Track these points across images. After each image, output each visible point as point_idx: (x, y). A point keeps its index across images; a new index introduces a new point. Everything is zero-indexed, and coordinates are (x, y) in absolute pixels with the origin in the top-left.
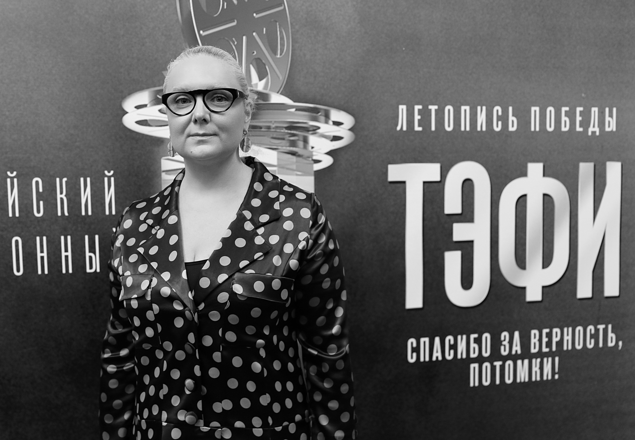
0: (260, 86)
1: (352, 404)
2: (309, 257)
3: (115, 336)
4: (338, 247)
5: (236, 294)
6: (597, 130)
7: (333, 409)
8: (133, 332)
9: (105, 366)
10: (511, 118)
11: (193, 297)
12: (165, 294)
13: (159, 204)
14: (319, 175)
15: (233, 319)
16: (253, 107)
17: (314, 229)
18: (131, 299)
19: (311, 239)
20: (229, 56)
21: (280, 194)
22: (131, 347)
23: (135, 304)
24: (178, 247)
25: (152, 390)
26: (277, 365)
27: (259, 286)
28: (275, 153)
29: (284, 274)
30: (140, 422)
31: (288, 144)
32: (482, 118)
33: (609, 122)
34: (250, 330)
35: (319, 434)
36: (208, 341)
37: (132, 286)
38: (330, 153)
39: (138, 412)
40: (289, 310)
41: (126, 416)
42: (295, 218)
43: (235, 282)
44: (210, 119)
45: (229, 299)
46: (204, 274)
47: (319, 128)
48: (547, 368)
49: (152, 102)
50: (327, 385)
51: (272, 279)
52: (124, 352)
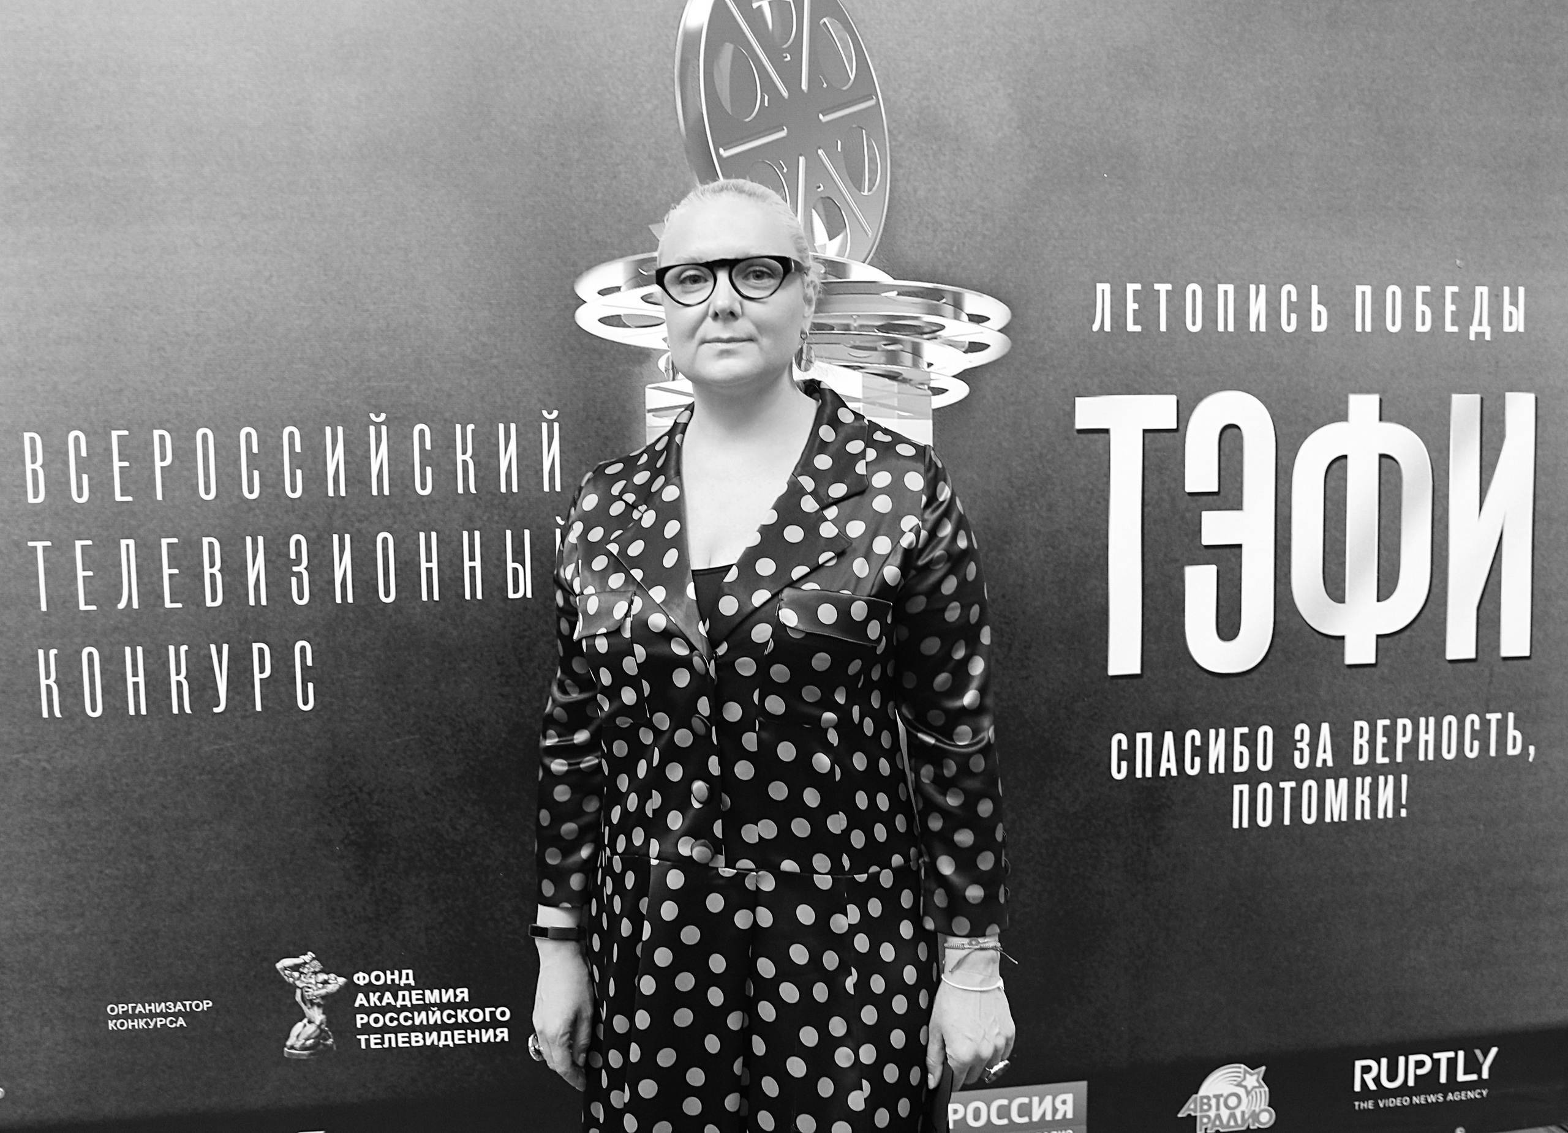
0: (831, 249)
1: (999, 837)
2: (920, 563)
3: (565, 706)
4: (976, 546)
5: (785, 626)
6: (1486, 329)
7: (961, 846)
8: (599, 696)
9: (547, 761)
10: (1316, 307)
11: (707, 633)
12: (657, 628)
13: (647, 467)
14: (939, 415)
15: (780, 673)
16: (818, 289)
17: (930, 510)
18: (595, 636)
19: (924, 528)
20: (777, 197)
21: (867, 446)
22: (592, 727)
23: (602, 645)
24: (680, 542)
25: (632, 802)
26: (859, 762)
27: (827, 614)
28: (857, 375)
29: (873, 592)
30: (610, 859)
31: (883, 359)
32: (1258, 308)
33: (1511, 314)
34: (811, 694)
35: (937, 891)
36: (733, 712)
37: (598, 613)
38: (963, 376)
39: (606, 843)
40: (883, 660)
41: (585, 853)
42: (896, 490)
43: (783, 606)
44: (743, 313)
45: (772, 637)
46: (726, 590)
47: (943, 327)
48: (1386, 796)
49: (630, 282)
50: (953, 801)
51: (853, 600)
52: (581, 737)
